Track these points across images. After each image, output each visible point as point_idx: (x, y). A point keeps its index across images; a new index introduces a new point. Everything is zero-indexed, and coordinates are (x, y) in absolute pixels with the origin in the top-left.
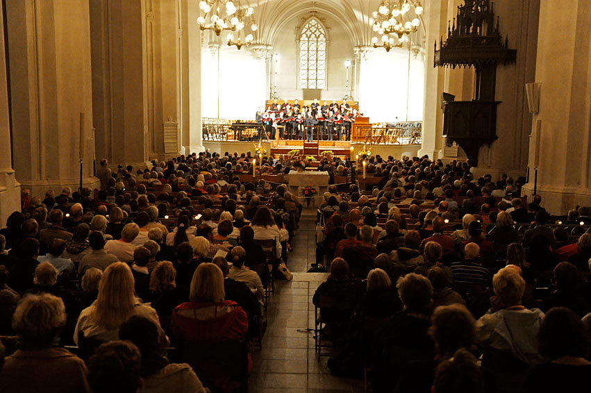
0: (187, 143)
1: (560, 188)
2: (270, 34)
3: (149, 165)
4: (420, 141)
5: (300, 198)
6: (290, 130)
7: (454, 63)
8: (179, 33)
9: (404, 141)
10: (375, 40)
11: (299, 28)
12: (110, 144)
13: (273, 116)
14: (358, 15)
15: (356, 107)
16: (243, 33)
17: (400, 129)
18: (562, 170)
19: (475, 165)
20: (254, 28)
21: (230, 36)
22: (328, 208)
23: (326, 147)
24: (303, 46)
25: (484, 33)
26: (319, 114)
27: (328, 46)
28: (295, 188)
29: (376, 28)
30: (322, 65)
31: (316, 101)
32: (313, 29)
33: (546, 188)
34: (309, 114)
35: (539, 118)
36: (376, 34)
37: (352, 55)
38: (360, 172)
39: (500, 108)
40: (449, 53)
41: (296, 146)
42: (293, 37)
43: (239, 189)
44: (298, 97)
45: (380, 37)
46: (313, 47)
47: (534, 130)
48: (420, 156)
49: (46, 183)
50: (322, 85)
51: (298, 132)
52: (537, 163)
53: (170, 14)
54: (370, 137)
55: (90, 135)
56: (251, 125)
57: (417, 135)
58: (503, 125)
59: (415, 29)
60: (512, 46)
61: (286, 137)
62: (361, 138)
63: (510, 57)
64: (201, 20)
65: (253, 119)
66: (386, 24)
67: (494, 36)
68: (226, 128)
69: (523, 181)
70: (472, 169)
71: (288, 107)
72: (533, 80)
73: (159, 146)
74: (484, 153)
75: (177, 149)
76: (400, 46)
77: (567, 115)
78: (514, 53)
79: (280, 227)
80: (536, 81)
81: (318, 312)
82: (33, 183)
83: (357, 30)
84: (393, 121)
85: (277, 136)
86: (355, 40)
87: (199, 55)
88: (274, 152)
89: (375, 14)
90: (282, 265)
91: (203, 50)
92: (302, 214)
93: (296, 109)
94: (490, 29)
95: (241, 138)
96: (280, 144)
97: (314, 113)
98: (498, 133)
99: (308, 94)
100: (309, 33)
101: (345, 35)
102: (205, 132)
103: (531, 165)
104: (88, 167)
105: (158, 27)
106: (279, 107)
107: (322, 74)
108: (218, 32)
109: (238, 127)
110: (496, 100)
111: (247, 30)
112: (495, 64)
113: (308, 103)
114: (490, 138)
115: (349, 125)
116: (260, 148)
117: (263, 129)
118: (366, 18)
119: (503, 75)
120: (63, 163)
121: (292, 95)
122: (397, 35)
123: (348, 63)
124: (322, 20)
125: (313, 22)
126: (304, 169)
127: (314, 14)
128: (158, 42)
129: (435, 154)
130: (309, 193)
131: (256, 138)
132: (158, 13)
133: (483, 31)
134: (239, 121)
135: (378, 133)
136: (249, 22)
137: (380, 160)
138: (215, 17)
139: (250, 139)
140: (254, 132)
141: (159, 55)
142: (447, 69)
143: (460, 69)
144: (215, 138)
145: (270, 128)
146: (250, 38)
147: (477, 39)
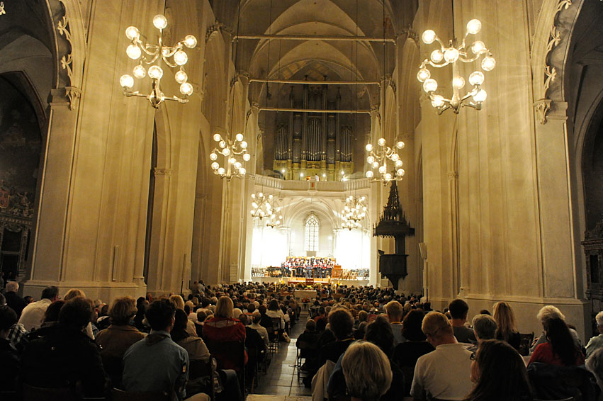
0: (243, 277)
1: (440, 299)
2: (289, 222)
3: (220, 286)
4: (369, 279)
5: (301, 304)
6: (299, 272)
7: (384, 235)
8: (241, 220)
9: (360, 279)
10: (343, 225)
11: (305, 220)
12: (200, 274)
13: (290, 265)
14: (335, 213)
15: (335, 261)
16: (275, 220)
17: (358, 272)
18: (440, 290)
19: (397, 289)
20: (281, 217)
21: (268, 222)
22: (314, 307)
23: (318, 281)
24: (307, 229)
25: (398, 220)
26: (315, 264)
27: (320, 229)
28: (298, 299)
29: (344, 219)
30: (317, 238)
31: (313, 257)
32: (312, 220)
33: (433, 299)
34: (310, 264)
35: (427, 261)
36: (344, 222)
37: (333, 233)
38: (334, 292)
39: (408, 258)
40: (380, 230)
41: (302, 280)
42: (302, 224)
43: (266, 297)
44: (304, 255)
45: (346, 223)
46: (312, 229)
47: (425, 268)
48: (368, 285)
49: (163, 291)
50: (316, 249)
51: (303, 273)
52: (427, 285)
53: (238, 209)
54: (342, 276)
55: (188, 266)
56: (278, 269)
57: (367, 276)
58: (410, 268)
59: (363, 218)
60: (412, 226)
61: (297, 276)
62: (337, 277)
63: (412, 232)
64: (253, 212)
65: (280, 266)
66: (348, 216)
67: (403, 221)
68: (264, 271)
69: (421, 296)
70: (395, 291)
71: (298, 260)
72: (423, 241)
73: (227, 277)
74: (401, 283)
75: (237, 279)
76: (357, 228)
77: (441, 260)
78: (414, 230)
79: (285, 313)
80: (424, 242)
81: (299, 352)
82: (157, 291)
83: (335, 221)
84: (354, 269)
85: (291, 275)
86: (334, 226)
87: (252, 231)
88: (289, 283)
89: (343, 212)
90: (285, 334)
91: (254, 230)
92: (301, 313)
93: (302, 261)
94: (400, 218)
95: (272, 276)
96: (293, 279)
97: (312, 263)
98: (408, 272)
99: (309, 253)
100: (310, 222)
101: (329, 224)
102: (253, 272)
103: (424, 286)
104: (186, 284)
105: (231, 215)
106: (293, 260)
107: (317, 243)
108: (261, 218)
109: (271, 269)
110: (406, 254)
111: (277, 218)
112: (405, 235)
113: (309, 258)
114: (404, 274)
115: (330, 270)
116: (282, 281)
117: (285, 271)
118: (339, 215)
119: (408, 241)
120: (173, 281)
121: (300, 253)
122: (354, 221)
123: (330, 238)
124: (317, 216)
125: (312, 217)
126: (303, 289)
127: (313, 213)
128: (230, 224)
129: (377, 285)
130: (306, 302)
131: (280, 276)
132: (231, 209)
133: (397, 219)
134: (271, 267)
135: (346, 274)
136: (278, 215)
137: (346, 286)
138: (259, 210)
139: (277, 276)
140: (279, 272)
141: (230, 229)
142: (381, 238)
143: (387, 238)
144: (259, 275)
145: (288, 271)
146: (278, 222)
147: (395, 222)
